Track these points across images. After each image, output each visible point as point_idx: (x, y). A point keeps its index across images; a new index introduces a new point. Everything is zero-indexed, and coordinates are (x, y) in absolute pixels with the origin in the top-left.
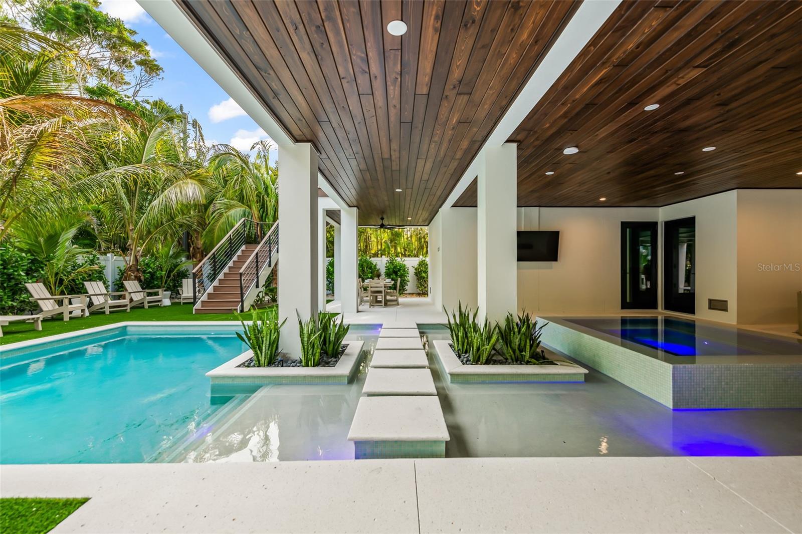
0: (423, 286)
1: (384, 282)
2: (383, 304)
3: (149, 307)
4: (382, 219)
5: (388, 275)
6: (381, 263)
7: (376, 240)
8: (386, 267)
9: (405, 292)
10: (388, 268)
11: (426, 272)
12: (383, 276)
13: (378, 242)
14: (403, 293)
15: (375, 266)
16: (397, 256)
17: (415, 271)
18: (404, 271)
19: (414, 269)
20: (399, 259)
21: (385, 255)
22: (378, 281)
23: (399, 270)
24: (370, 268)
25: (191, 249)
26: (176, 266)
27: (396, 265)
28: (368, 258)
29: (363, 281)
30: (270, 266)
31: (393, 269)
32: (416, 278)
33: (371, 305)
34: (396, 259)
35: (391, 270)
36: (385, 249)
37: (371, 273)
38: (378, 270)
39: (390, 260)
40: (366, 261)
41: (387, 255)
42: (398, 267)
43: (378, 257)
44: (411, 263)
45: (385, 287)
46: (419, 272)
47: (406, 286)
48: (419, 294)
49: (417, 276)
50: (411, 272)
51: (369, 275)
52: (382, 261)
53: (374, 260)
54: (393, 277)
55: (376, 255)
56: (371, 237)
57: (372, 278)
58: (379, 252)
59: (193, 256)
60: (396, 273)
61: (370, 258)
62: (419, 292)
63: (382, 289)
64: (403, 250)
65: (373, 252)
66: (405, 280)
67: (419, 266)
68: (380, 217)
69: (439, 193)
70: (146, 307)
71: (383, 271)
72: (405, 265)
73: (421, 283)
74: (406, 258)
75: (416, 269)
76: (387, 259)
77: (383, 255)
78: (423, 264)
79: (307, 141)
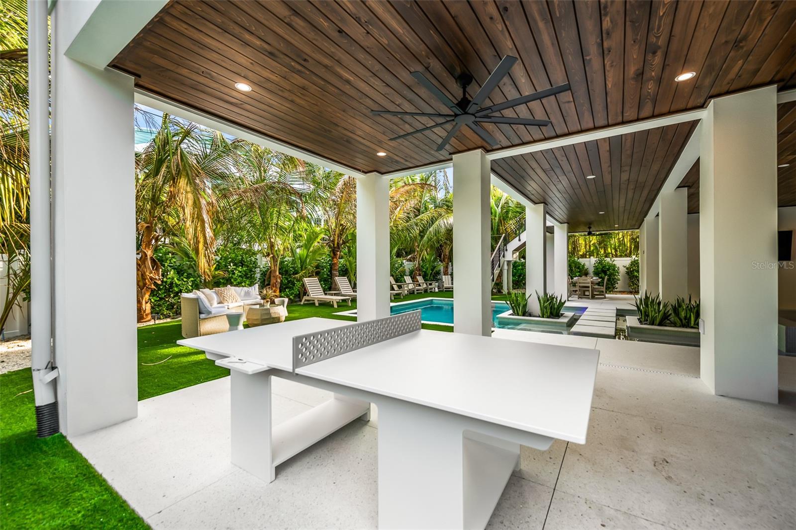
0: (636, 284)
1: (592, 279)
2: (590, 297)
3: (417, 293)
4: (590, 228)
5: (596, 274)
6: (590, 263)
7: (584, 243)
8: (594, 267)
9: (615, 290)
10: (596, 268)
11: (638, 271)
12: (592, 274)
13: (586, 245)
14: (613, 291)
15: (584, 265)
16: (606, 257)
17: (627, 270)
18: (614, 270)
19: (625, 268)
20: (608, 259)
21: (594, 256)
22: (586, 278)
23: (609, 269)
24: (579, 268)
25: (442, 256)
26: (435, 267)
27: (605, 265)
28: (576, 259)
29: (572, 279)
30: (499, 267)
31: (602, 269)
32: (627, 276)
33: (579, 298)
34: (605, 259)
35: (600, 270)
36: (593, 250)
37: (579, 272)
38: (586, 270)
39: (599, 260)
40: (574, 262)
41: (596, 256)
42: (607, 267)
43: (586, 257)
44: (622, 263)
45: (592, 283)
46: (630, 271)
47: (616, 285)
48: (631, 293)
49: (628, 275)
50: (622, 270)
51: (577, 274)
52: (590, 261)
53: (582, 261)
54: (602, 276)
55: (584, 256)
56: (579, 240)
57: (580, 276)
58: (588, 254)
59: (443, 260)
60: (605, 272)
61: (579, 259)
62: (631, 290)
63: (590, 285)
64: (613, 251)
65: (581, 253)
66: (615, 279)
67: (631, 265)
68: (588, 226)
69: (639, 210)
70: (416, 293)
71: (591, 270)
72: (614, 265)
73: (633, 282)
74: (615, 259)
75: (627, 269)
76: (595, 259)
77: (592, 256)
78: (635, 263)
79: (542, 203)
